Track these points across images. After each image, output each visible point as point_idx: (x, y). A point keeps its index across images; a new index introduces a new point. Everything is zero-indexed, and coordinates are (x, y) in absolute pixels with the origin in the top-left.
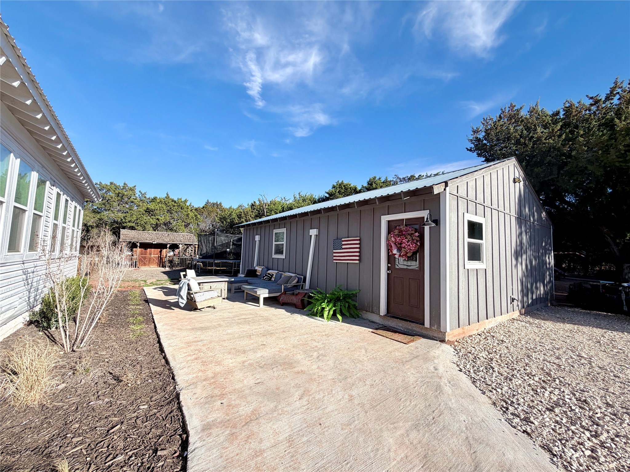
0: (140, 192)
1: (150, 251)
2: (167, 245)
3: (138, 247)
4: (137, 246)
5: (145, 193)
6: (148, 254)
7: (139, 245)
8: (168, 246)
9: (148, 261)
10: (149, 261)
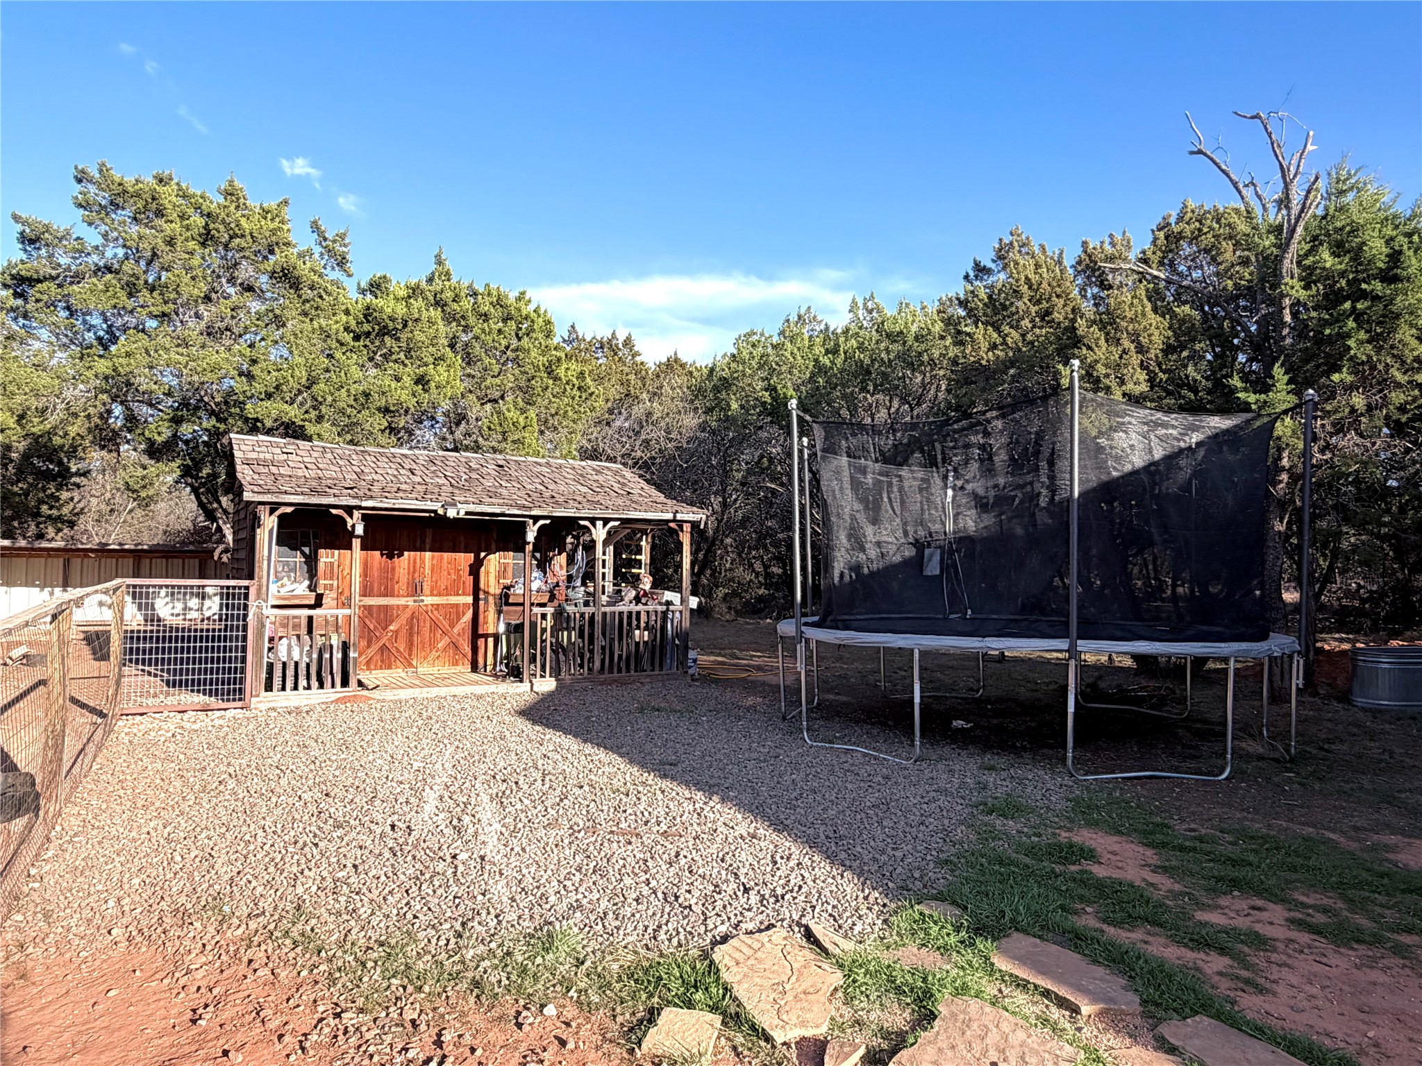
0: (315, 227)
1: (413, 570)
2: (522, 527)
3: (356, 543)
4: (352, 534)
5: (343, 236)
6: (402, 586)
7: (359, 530)
8: (531, 536)
9: (403, 635)
10: (411, 634)
